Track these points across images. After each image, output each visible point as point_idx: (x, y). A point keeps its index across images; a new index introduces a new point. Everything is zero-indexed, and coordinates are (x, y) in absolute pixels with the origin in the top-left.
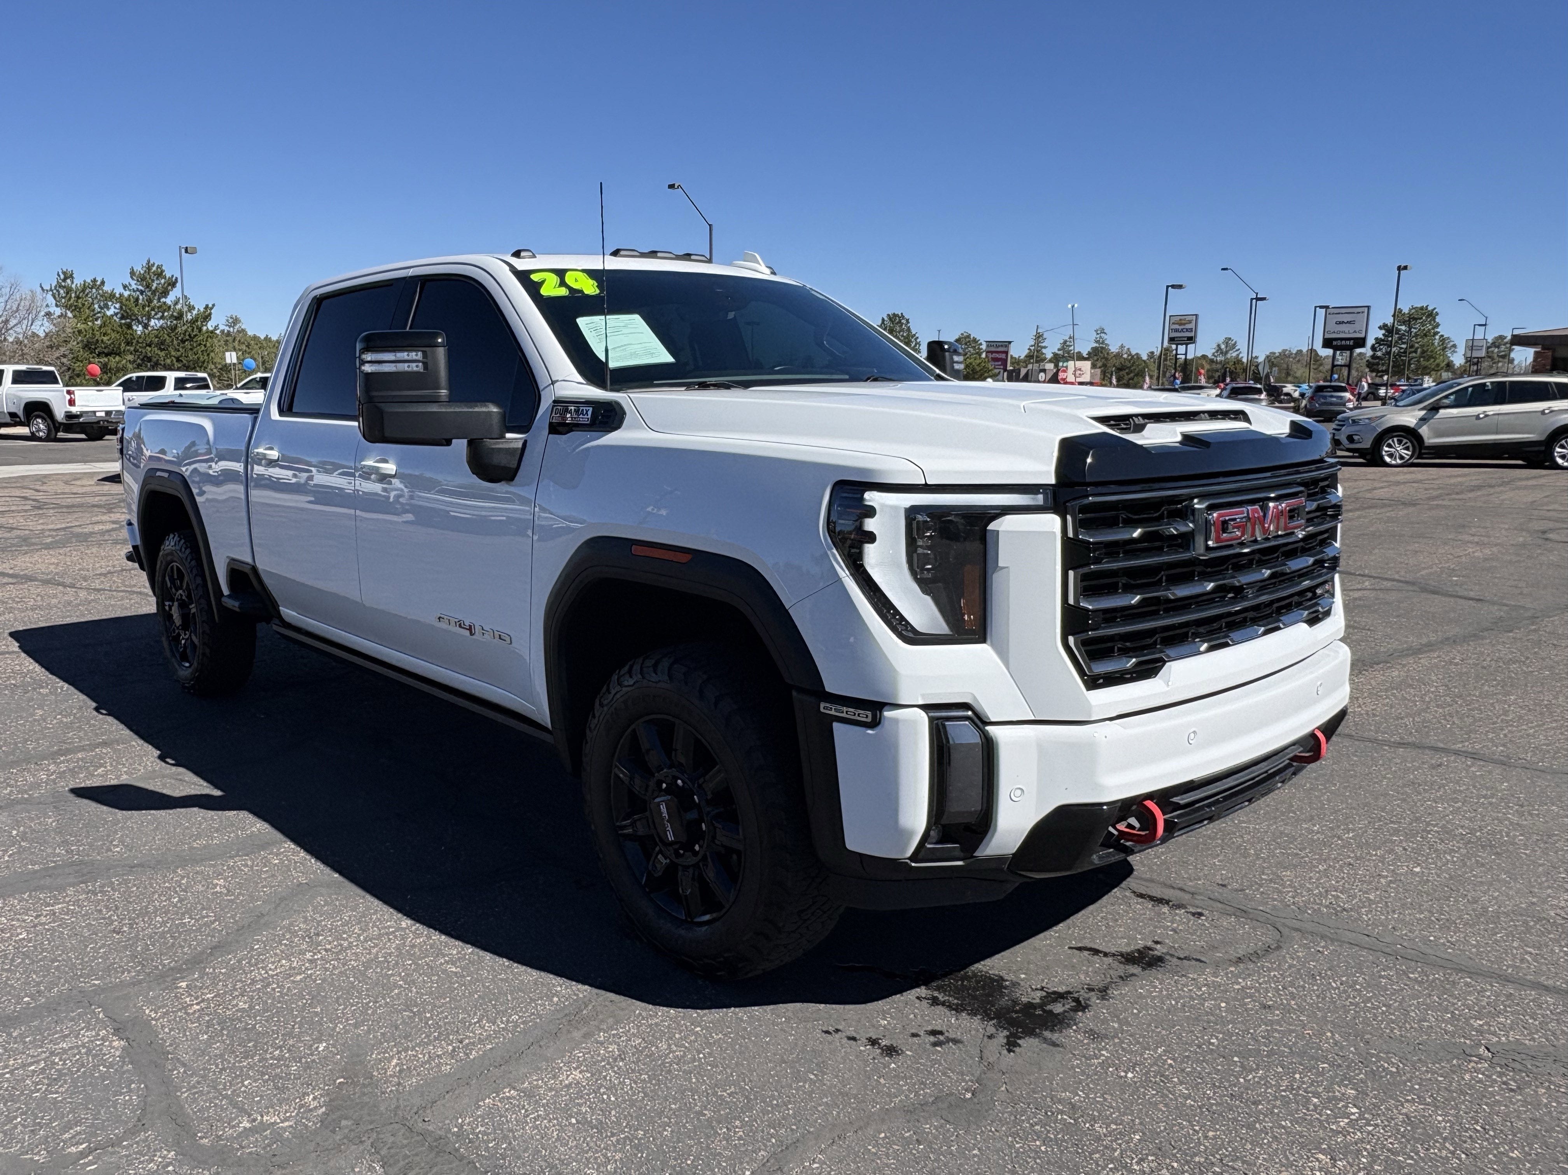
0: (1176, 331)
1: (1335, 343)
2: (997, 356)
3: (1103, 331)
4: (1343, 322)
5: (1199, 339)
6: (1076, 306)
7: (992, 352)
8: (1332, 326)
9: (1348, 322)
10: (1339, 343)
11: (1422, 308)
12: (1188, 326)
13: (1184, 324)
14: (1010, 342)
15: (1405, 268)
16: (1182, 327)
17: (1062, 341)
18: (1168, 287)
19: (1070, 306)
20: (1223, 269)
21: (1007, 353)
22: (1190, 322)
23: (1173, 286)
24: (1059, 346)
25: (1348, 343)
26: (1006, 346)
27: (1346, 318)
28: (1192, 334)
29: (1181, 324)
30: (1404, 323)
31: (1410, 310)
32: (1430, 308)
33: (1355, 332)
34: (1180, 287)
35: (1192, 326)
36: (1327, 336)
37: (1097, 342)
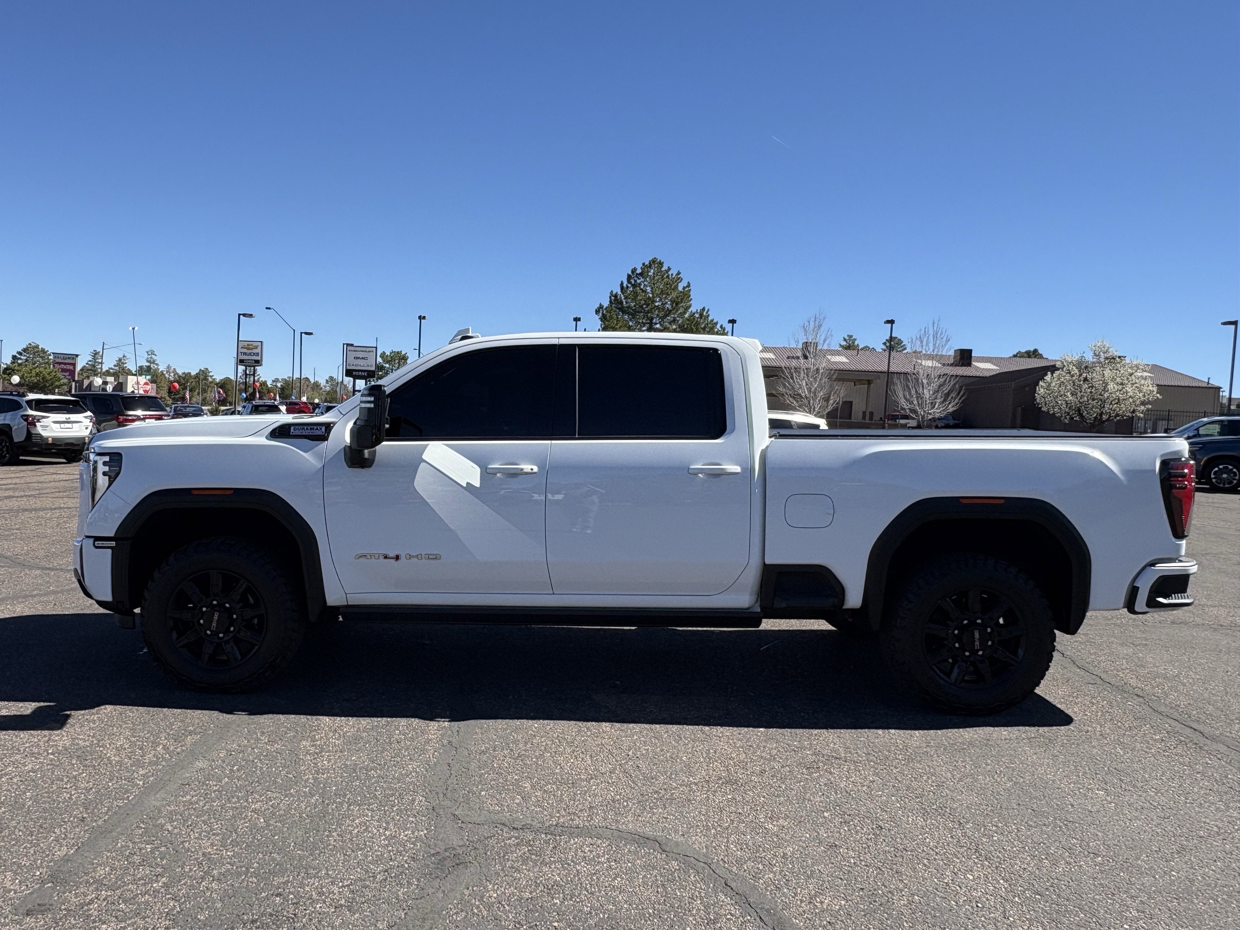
0: (245, 354)
1: (354, 373)
2: (65, 367)
3: (153, 353)
4: (359, 358)
5: (264, 362)
6: (136, 329)
7: (60, 363)
8: (351, 360)
9: (362, 358)
10: (357, 373)
11: (398, 353)
12: (255, 351)
13: (252, 349)
14: (77, 356)
15: (424, 318)
16: (250, 351)
17: (117, 359)
18: (239, 315)
19: (131, 328)
20: (267, 308)
21: (74, 365)
22: (256, 347)
23: (244, 315)
24: (115, 363)
25: (363, 374)
26: (73, 359)
27: (361, 355)
28: (258, 358)
29: (248, 349)
30: (388, 362)
31: (391, 353)
32: (403, 353)
33: (368, 366)
34: (251, 316)
35: (258, 350)
36: (349, 368)
37: (148, 361)
